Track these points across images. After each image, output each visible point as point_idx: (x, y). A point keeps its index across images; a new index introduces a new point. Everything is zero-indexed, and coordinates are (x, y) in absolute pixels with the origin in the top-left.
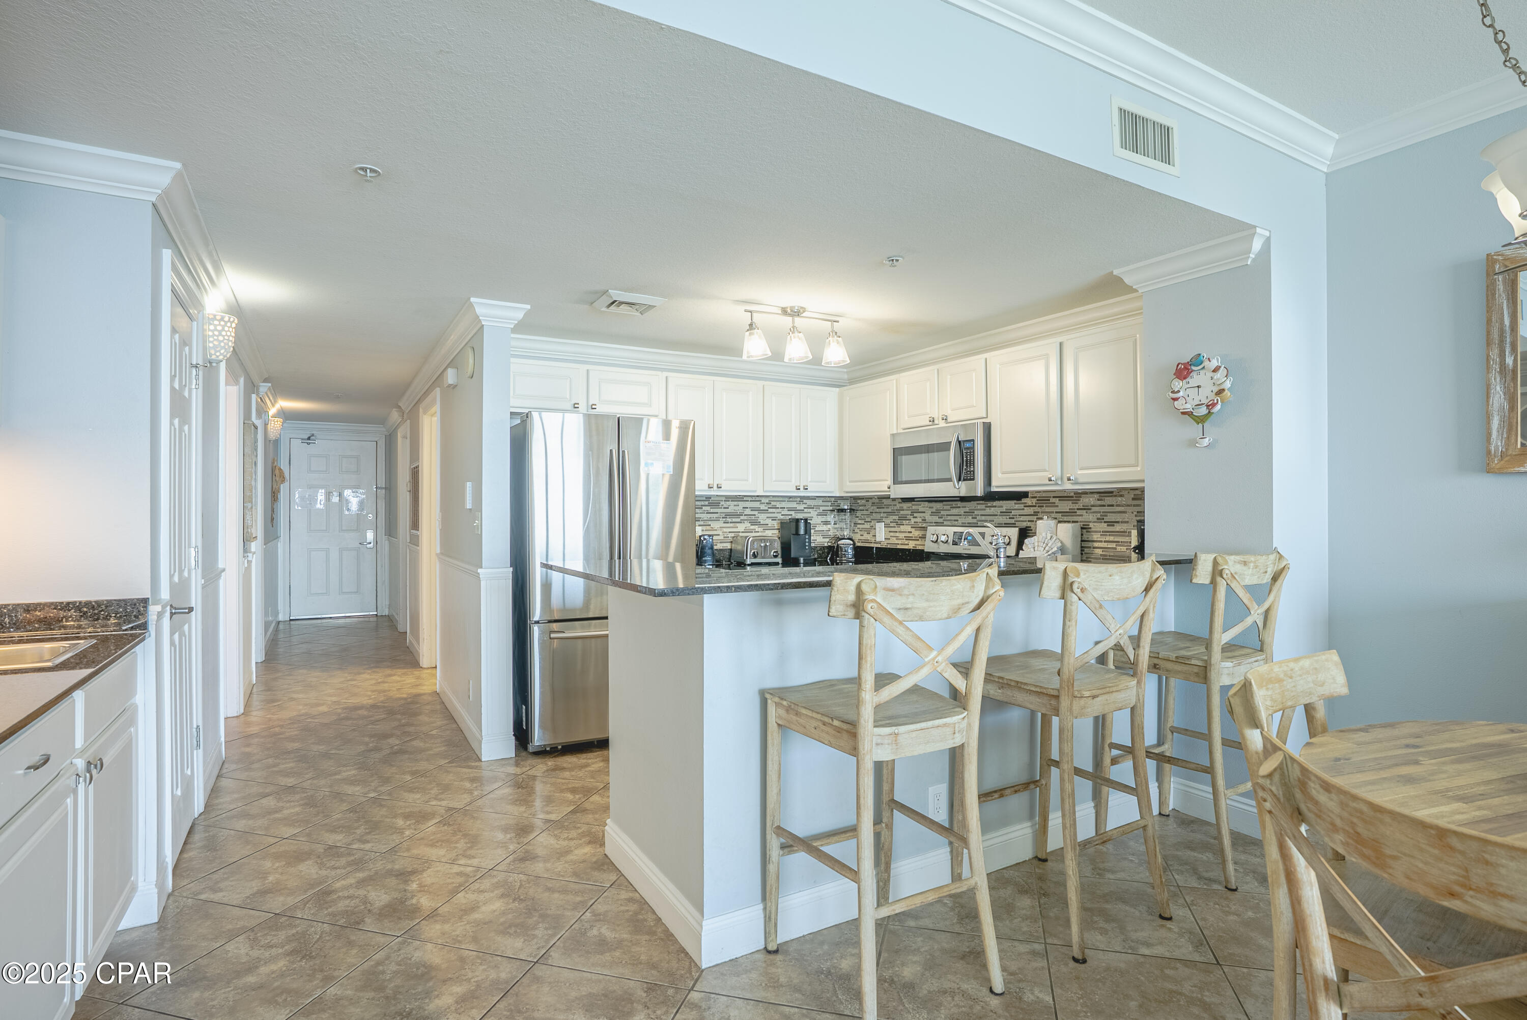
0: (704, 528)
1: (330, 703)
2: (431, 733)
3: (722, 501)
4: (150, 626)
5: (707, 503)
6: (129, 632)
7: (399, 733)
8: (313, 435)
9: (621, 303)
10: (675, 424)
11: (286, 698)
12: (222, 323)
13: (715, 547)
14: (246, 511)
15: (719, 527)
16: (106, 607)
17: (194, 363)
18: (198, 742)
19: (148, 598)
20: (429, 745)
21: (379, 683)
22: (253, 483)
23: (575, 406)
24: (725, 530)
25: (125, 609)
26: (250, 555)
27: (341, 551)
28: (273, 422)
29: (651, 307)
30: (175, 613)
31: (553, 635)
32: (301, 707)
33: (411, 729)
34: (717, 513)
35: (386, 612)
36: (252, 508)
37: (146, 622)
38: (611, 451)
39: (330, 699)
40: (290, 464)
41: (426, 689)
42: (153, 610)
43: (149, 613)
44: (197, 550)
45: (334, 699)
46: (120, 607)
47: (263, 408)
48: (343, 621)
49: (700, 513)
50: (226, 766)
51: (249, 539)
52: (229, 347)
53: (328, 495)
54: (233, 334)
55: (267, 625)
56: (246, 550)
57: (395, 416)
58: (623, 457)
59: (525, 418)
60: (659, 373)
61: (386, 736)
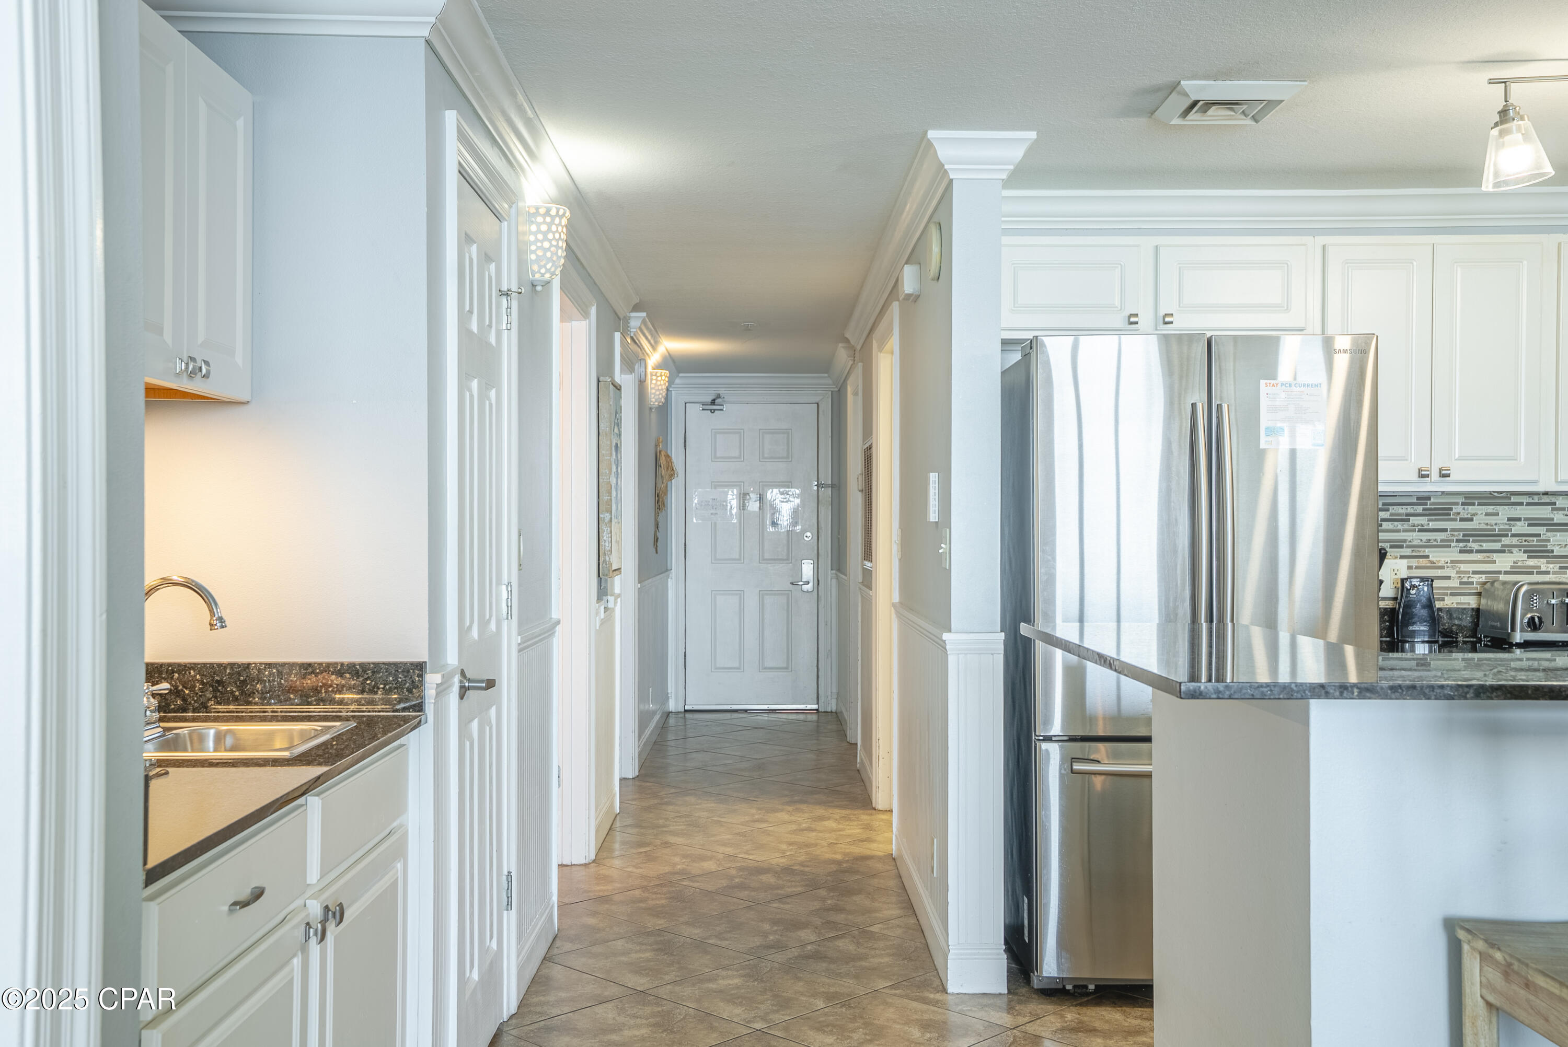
0: (1414, 562)
1: (721, 856)
2: (872, 929)
3: (1457, 504)
4: (427, 705)
5: (1419, 509)
6: (401, 714)
7: (817, 921)
8: (719, 396)
9: (1210, 104)
10: (1343, 342)
11: (658, 842)
12: (548, 219)
13: (1438, 605)
14: (602, 526)
15: (1448, 560)
16: (373, 672)
17: (505, 288)
18: (509, 898)
19: (426, 662)
20: (864, 951)
21: (803, 830)
22: (613, 480)
23: (1132, 320)
24: (1463, 567)
25: (396, 677)
26: (611, 599)
27: (762, 594)
28: (654, 377)
29: (1271, 105)
30: (469, 688)
31: (1077, 767)
32: (677, 859)
33: (840, 918)
34: (1445, 530)
35: (832, 707)
36: (611, 520)
37: (422, 702)
38: (1194, 406)
39: (722, 849)
40: (685, 446)
41: (877, 849)
42: (432, 680)
43: (426, 685)
44: (509, 589)
45: (729, 850)
46: (390, 674)
47: (637, 356)
48: (765, 717)
49: (1405, 531)
50: (558, 943)
51: (606, 572)
52: (559, 258)
53: (743, 497)
54: (564, 237)
55: (643, 719)
56: (603, 591)
57: (842, 355)
58: (1218, 417)
59: (1028, 350)
60: (1308, 240)
61: (797, 925)
